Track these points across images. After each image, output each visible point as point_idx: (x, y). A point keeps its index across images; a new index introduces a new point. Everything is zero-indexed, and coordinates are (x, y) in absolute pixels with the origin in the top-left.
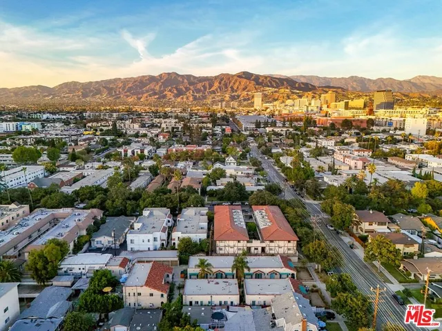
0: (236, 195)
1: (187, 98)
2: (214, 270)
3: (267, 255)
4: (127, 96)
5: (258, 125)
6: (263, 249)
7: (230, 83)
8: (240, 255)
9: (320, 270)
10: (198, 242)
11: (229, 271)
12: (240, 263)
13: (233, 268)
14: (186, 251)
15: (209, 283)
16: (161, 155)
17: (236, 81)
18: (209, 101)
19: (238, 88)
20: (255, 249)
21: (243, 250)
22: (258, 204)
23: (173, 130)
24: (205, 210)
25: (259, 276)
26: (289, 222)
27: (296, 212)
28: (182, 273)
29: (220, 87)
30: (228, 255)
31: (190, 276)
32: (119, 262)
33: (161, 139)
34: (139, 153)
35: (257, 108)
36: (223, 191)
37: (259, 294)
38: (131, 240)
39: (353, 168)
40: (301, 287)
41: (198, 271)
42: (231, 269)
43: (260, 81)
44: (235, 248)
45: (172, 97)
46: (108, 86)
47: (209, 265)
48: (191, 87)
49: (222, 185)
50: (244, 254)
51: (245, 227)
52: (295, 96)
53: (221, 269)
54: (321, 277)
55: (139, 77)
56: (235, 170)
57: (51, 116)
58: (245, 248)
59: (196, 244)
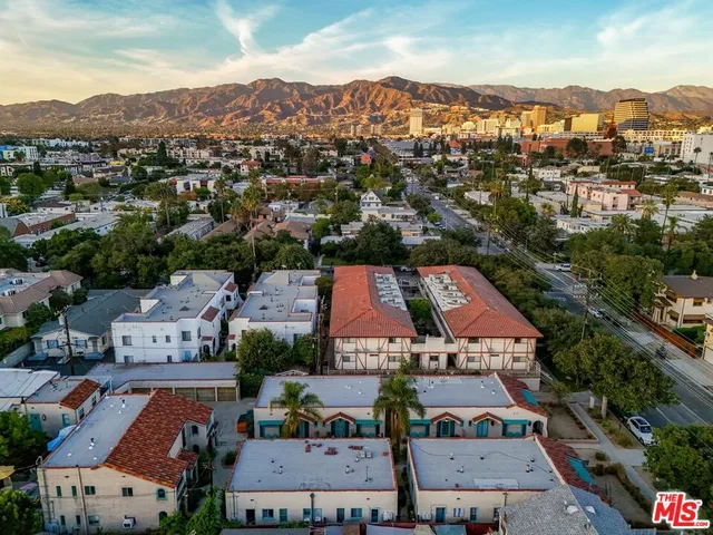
0: (384, 250)
1: (298, 121)
2: (325, 413)
3: (463, 373)
4: (199, 118)
5: (418, 152)
6: (451, 359)
7: (369, 95)
8: (393, 372)
9: (603, 413)
10: (291, 341)
11: (365, 414)
12: (395, 393)
13: (377, 405)
14: (257, 364)
15: (308, 450)
16: (241, 192)
17: (379, 92)
18: (334, 126)
19: (382, 104)
20: (432, 358)
21: (402, 360)
22: (430, 262)
23: (267, 160)
24: (311, 276)
25: (446, 428)
26: (507, 298)
27: (522, 277)
28: (242, 419)
29: (351, 102)
30: (364, 373)
31: (262, 428)
32: (65, 393)
33: (245, 170)
34: (198, 186)
35: (415, 135)
36: (355, 244)
37: (457, 488)
38: (124, 337)
39: (610, 208)
40: (576, 465)
41: (280, 414)
42: (371, 410)
43: (419, 92)
44: (383, 356)
45: (272, 119)
46: (169, 101)
47: (310, 398)
48: (305, 103)
49: (352, 233)
50: (405, 370)
51: (405, 309)
52: (476, 117)
53: (345, 411)
54: (611, 432)
55: (219, 86)
56: (379, 211)
57: (63, 143)
58: (407, 357)
59: (283, 346)
